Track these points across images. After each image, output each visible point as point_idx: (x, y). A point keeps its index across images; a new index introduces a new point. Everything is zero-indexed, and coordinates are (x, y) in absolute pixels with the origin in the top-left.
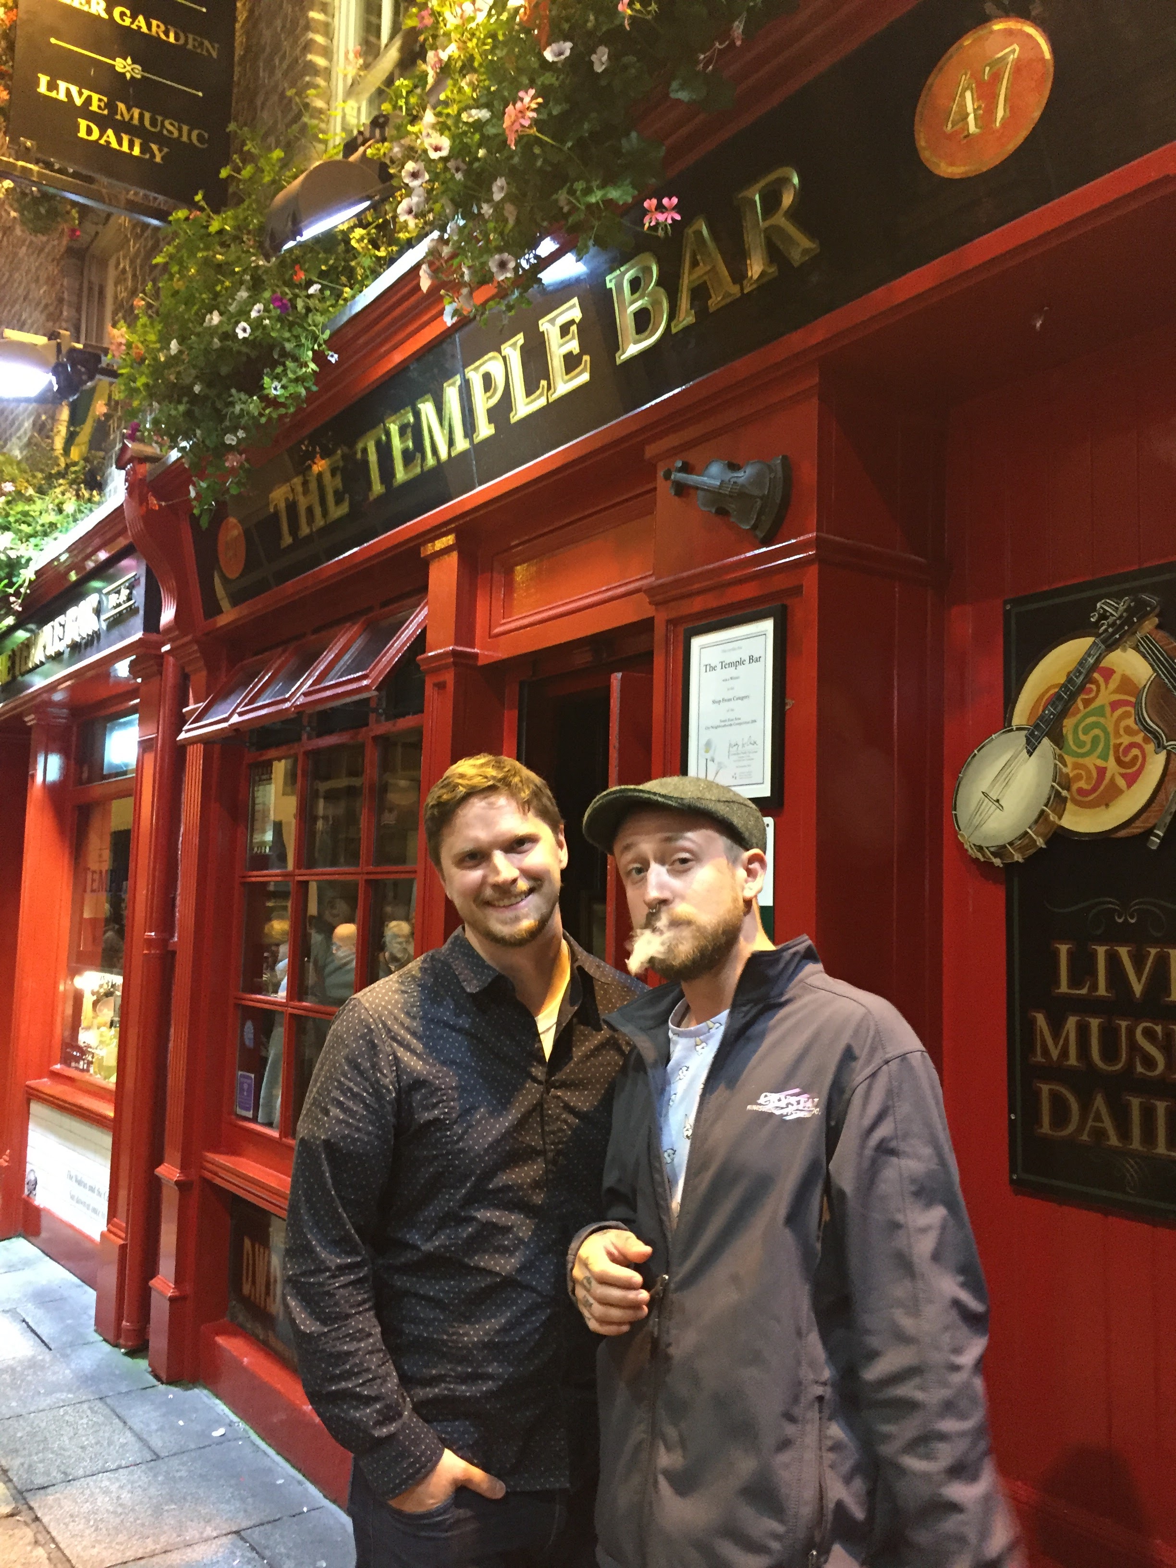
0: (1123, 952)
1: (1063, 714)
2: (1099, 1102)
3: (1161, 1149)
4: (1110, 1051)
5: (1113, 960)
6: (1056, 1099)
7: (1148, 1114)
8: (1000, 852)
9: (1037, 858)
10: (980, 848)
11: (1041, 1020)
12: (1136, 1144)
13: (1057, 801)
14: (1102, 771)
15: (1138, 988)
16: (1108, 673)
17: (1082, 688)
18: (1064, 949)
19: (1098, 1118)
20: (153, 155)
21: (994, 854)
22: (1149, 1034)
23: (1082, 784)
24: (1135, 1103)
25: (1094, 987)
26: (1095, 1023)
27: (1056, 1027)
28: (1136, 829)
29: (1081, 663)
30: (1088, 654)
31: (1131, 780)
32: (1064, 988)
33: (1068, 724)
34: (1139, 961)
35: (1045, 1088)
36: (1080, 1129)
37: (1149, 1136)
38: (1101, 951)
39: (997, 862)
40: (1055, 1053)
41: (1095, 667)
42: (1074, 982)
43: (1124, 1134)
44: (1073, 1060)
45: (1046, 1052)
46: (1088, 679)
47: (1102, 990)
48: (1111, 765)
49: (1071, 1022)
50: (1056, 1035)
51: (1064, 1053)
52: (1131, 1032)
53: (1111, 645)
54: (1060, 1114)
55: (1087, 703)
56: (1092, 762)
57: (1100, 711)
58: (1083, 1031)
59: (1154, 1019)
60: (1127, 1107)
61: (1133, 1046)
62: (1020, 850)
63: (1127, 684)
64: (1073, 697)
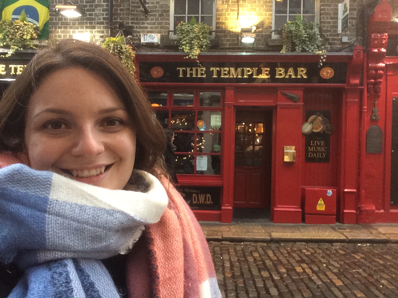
2: (315, 154)
3: (320, 156)
4: (316, 149)
5: (317, 143)
9: (310, 134)
10: (304, 133)
11: (309, 148)
13: (313, 129)
14: (317, 127)
15: (319, 144)
18: (312, 141)
21: (306, 133)
23: (315, 128)
24: (318, 154)
27: (311, 148)
28: (320, 132)
31: (320, 128)
32: (312, 145)
34: (319, 142)
35: (309, 153)
36: (313, 156)
38: (315, 142)
40: (310, 150)
41: (316, 118)
43: (317, 156)
44: (312, 151)
47: (315, 144)
49: (312, 148)
53: (318, 116)
54: (311, 155)
57: (317, 122)
58: (313, 148)
59: (320, 147)
61: (318, 149)
63: (319, 120)
64: (314, 120)
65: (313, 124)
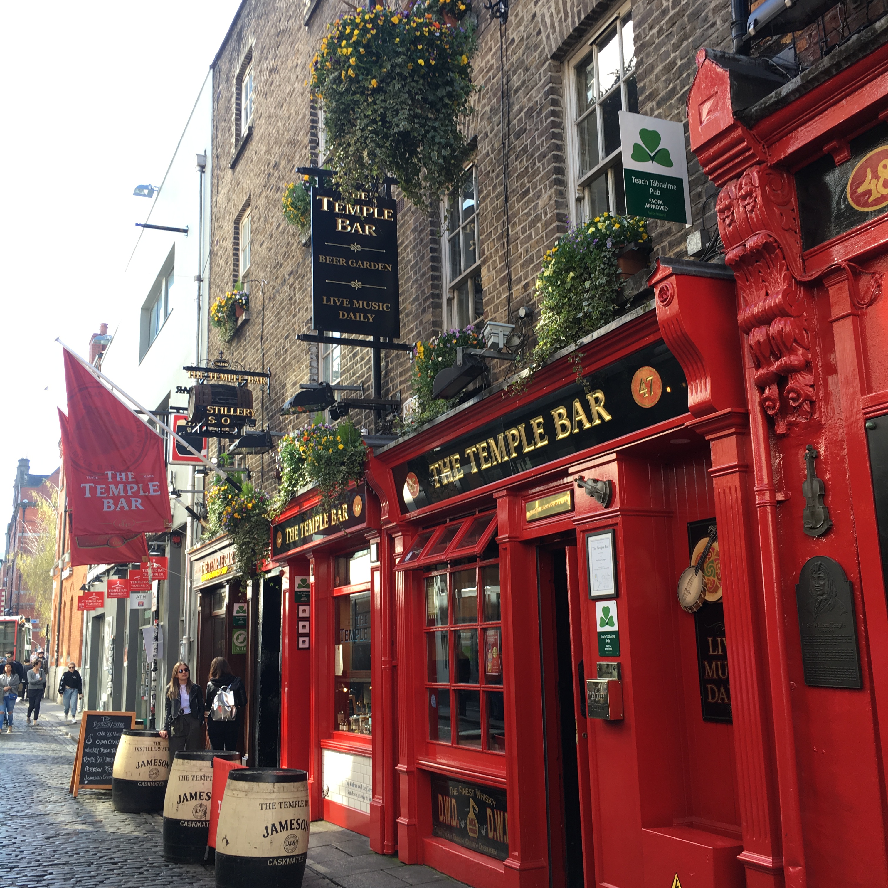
5: (722, 642)
6: (712, 690)
8: (691, 608)
9: (700, 610)
10: (685, 607)
13: (704, 591)
14: (714, 581)
16: (713, 550)
17: (707, 554)
18: (710, 639)
19: (722, 694)
20: (369, 319)
21: (690, 609)
23: (709, 585)
25: (718, 652)
26: (719, 663)
27: (710, 666)
29: (707, 546)
30: (708, 543)
32: (711, 653)
33: (705, 565)
35: (709, 686)
36: (718, 699)
39: (690, 611)
40: (710, 675)
41: (710, 547)
42: (714, 651)
43: (729, 698)
44: (715, 676)
45: (708, 674)
46: (709, 551)
47: (720, 651)
48: (716, 579)
49: (714, 663)
50: (710, 668)
51: (713, 675)
53: (713, 540)
54: (713, 694)
55: (709, 559)
56: (711, 578)
57: (712, 562)
58: (717, 665)
62: (696, 607)
64: (706, 557)
65: (703, 571)
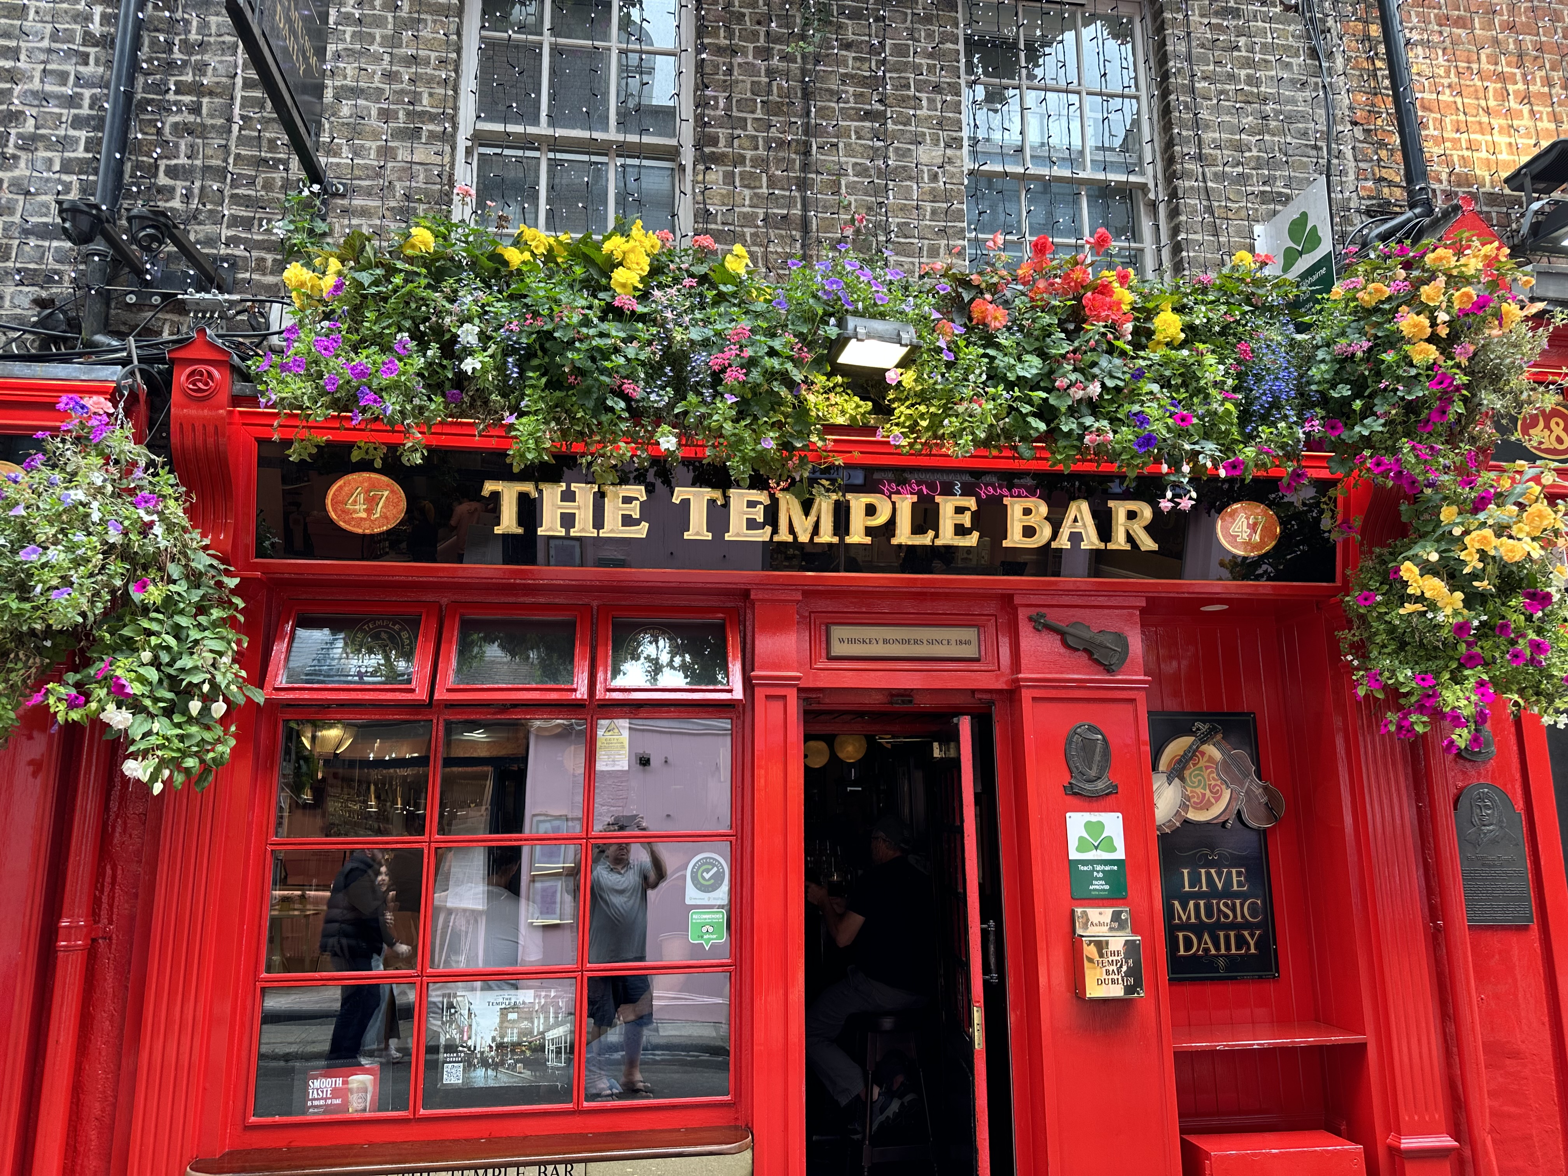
0: (1213, 871)
1: (1184, 768)
2: (1206, 936)
3: (1233, 951)
4: (1209, 914)
5: (1208, 874)
6: (1185, 937)
7: (1227, 938)
8: (1159, 828)
9: (1176, 831)
12: (1223, 951)
13: (1184, 806)
14: (1204, 795)
15: (1220, 886)
16: (1203, 754)
17: (1191, 758)
18: (1186, 871)
19: (1206, 943)
22: (1226, 905)
23: (1195, 800)
24: (1222, 934)
25: (1201, 887)
26: (1202, 902)
27: (1184, 908)
28: (1221, 820)
29: (1189, 747)
30: (1193, 744)
31: (1217, 800)
32: (1187, 889)
33: (1187, 773)
34: (1219, 875)
35: (1181, 934)
36: (1198, 949)
37: (1228, 948)
38: (1203, 871)
41: (1196, 750)
42: (1192, 886)
43: (1217, 948)
44: (1193, 920)
45: (1180, 918)
46: (1194, 754)
47: (1205, 887)
48: (1208, 792)
49: (1191, 903)
50: (1184, 910)
52: (1218, 904)
53: (1203, 742)
55: (1194, 764)
56: (1199, 790)
57: (1200, 769)
59: (1227, 898)
60: (1218, 936)
61: (1219, 910)
62: (1169, 827)
63: (1211, 759)
64: (1187, 762)
